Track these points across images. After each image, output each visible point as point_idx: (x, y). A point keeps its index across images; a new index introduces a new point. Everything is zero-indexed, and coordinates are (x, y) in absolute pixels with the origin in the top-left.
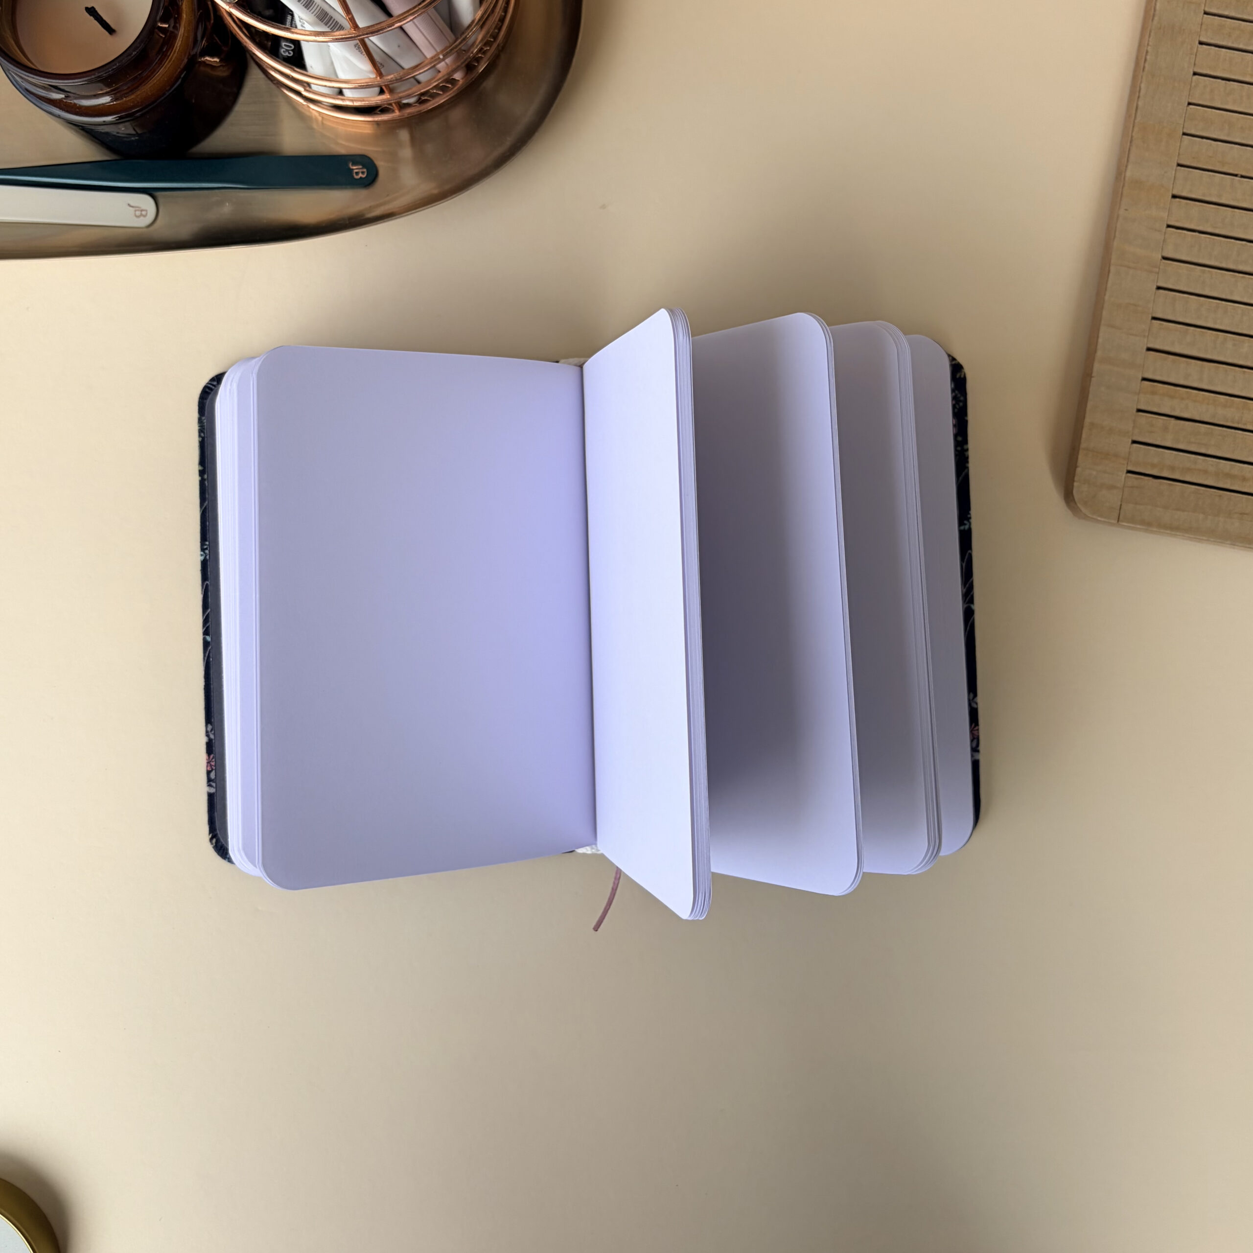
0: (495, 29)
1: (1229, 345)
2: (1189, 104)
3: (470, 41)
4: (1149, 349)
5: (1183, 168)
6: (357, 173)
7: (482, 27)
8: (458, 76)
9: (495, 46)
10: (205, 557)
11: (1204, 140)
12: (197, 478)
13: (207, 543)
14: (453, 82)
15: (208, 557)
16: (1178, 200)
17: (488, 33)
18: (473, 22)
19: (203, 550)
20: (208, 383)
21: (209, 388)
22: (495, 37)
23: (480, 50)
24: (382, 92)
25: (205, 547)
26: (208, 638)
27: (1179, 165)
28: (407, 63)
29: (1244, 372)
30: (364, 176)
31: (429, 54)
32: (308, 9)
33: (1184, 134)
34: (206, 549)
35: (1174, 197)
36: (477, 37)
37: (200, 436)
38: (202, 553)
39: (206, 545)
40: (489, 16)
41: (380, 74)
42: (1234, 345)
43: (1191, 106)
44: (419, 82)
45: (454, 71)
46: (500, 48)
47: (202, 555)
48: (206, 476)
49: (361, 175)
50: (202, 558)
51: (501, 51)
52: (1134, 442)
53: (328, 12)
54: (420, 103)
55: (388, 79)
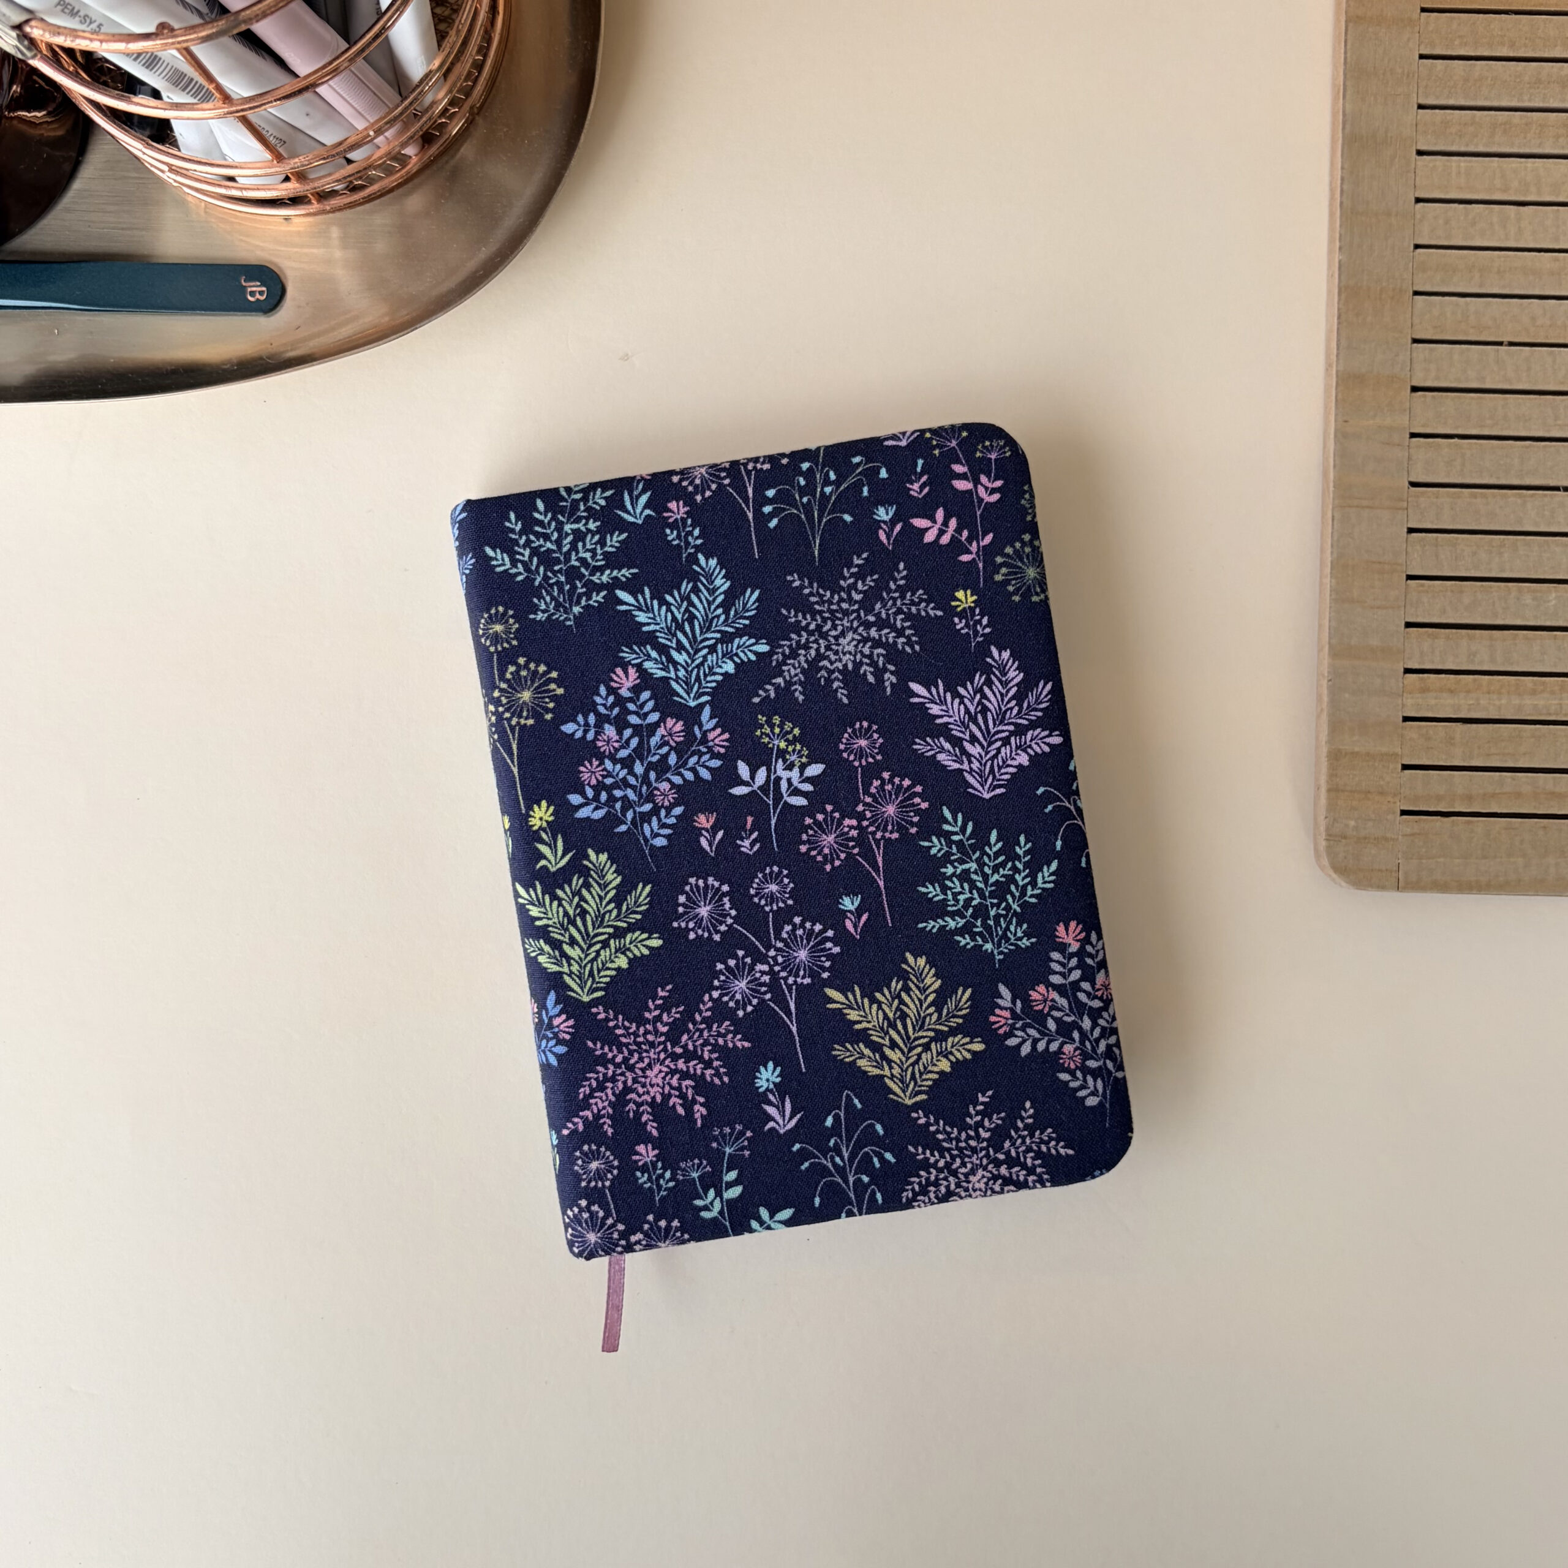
0: (466, 80)
1: (1528, 599)
2: (1417, 247)
3: (429, 99)
4: (1408, 625)
5: (1420, 345)
6: (252, 294)
7: (446, 75)
8: (410, 151)
9: (466, 107)
11: (1447, 298)
14: (403, 160)
16: (1420, 393)
17: (454, 84)
18: (427, 76)
22: (468, 94)
23: (445, 110)
24: (287, 179)
27: (1415, 341)
28: (329, 137)
29: (1555, 637)
30: (262, 298)
31: (360, 125)
32: (151, 70)
33: (1416, 293)
35: (1415, 389)
36: (438, 97)
40: (453, 64)
41: (279, 158)
42: (1534, 599)
43: (1419, 251)
44: (349, 161)
45: (404, 145)
46: (476, 110)
49: (258, 296)
51: (478, 114)
52: (1405, 767)
53: (185, 72)
54: (354, 189)
55: (296, 163)
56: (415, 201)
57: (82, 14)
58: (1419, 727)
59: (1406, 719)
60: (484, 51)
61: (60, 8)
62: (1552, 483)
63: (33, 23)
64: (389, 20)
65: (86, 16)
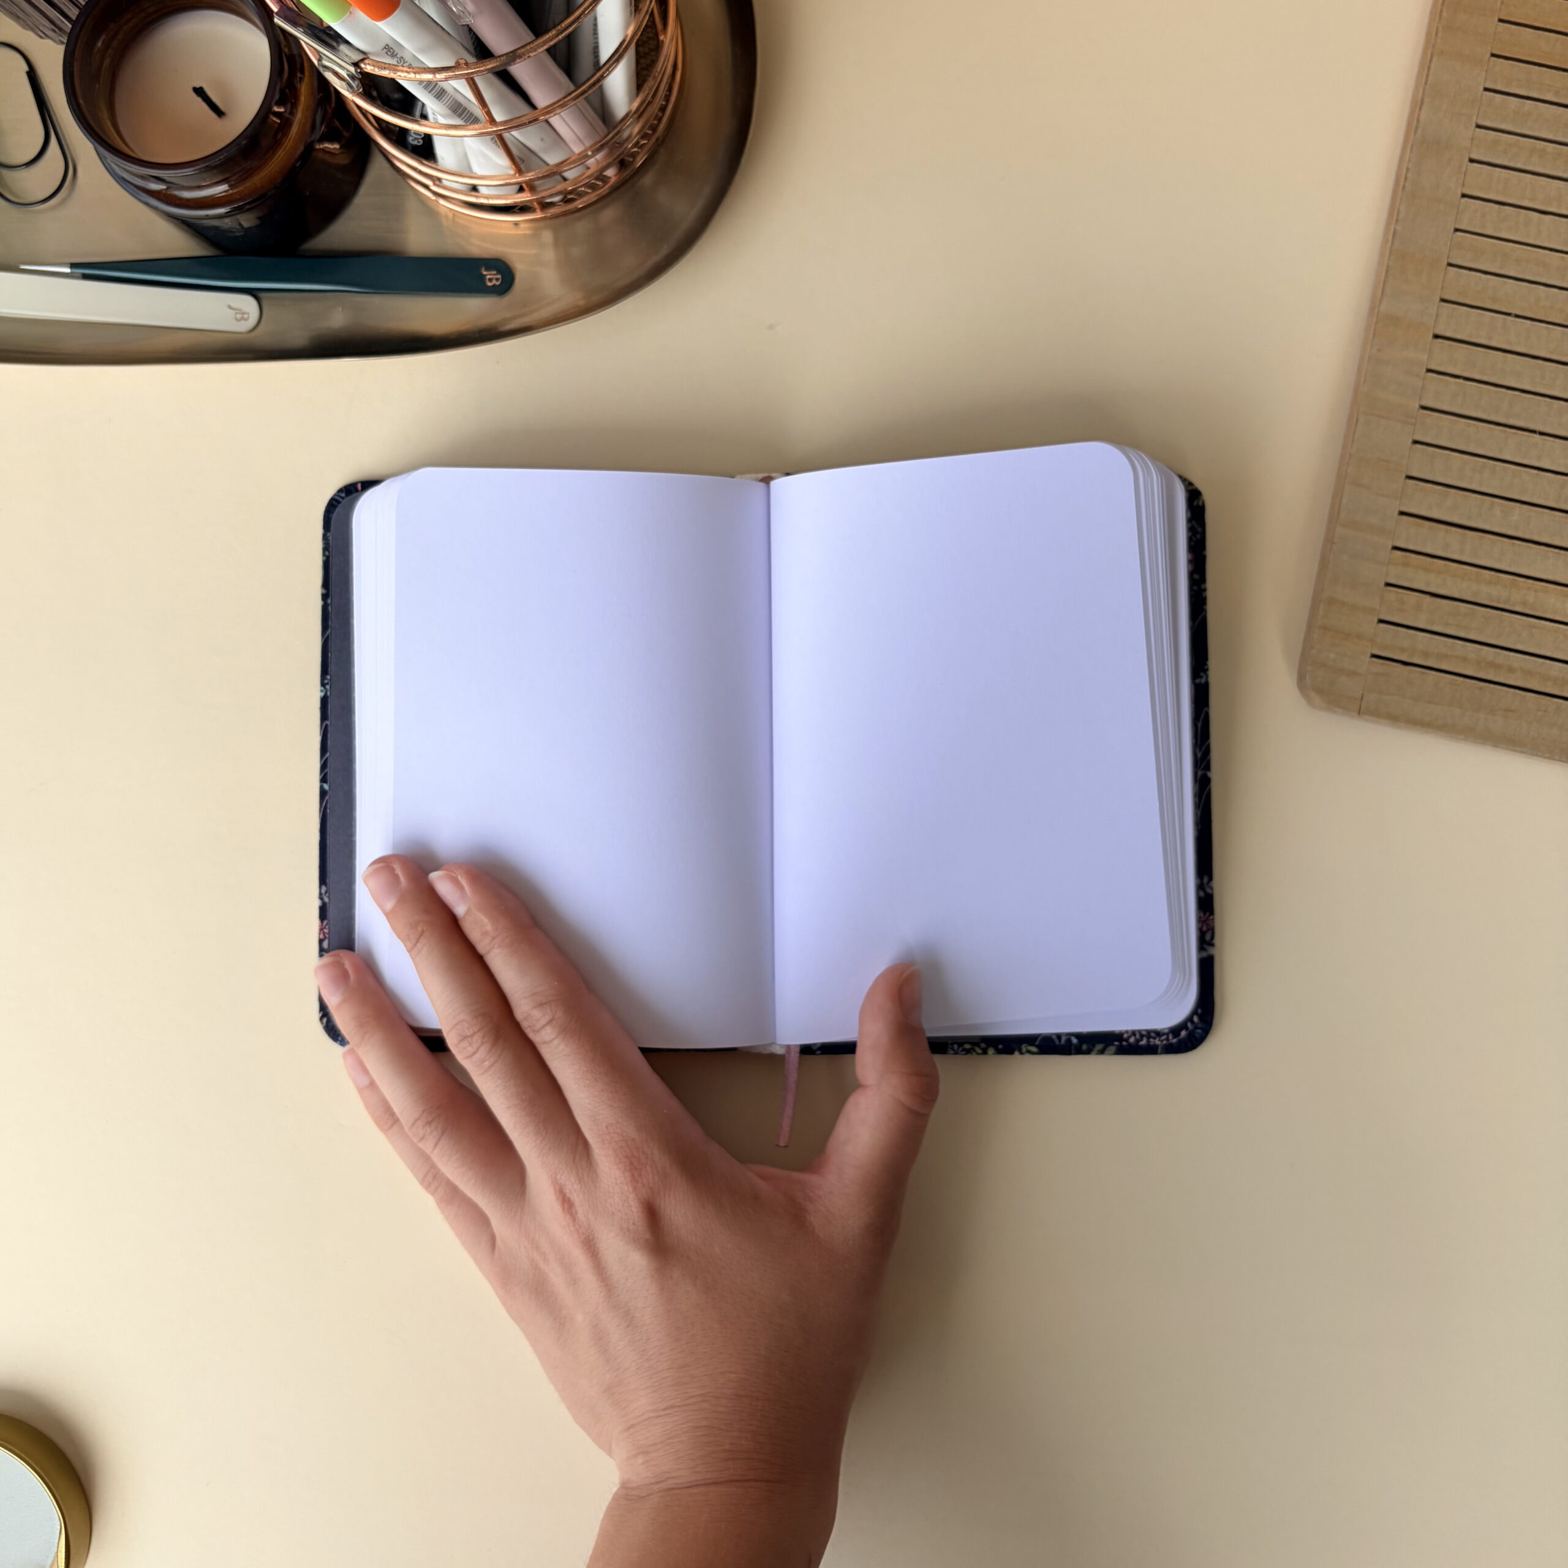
0: (654, 120)
1: (1497, 512)
2: (1456, 230)
3: (626, 134)
4: (1402, 513)
5: (1446, 304)
6: (490, 280)
7: (639, 117)
8: (610, 172)
9: (653, 139)
10: (326, 693)
11: (1473, 273)
12: (319, 603)
13: (328, 677)
14: (605, 180)
15: (328, 693)
16: (1440, 340)
17: (646, 124)
18: (627, 115)
19: (323, 684)
20: (335, 495)
21: (336, 500)
22: (654, 130)
23: (636, 144)
24: (521, 190)
25: (326, 681)
26: (326, 787)
27: (1443, 300)
28: (552, 159)
30: (497, 284)
31: (577, 149)
32: (438, 99)
33: (1450, 265)
34: (327, 684)
35: (1436, 336)
36: (634, 130)
37: (324, 554)
38: (322, 688)
39: (327, 679)
40: (647, 106)
41: (520, 171)
43: (1458, 233)
44: (565, 179)
45: (606, 167)
47: (321, 691)
48: (329, 601)
49: (494, 282)
50: (322, 694)
51: (660, 147)
52: (1381, 621)
54: (565, 202)
55: (529, 176)
56: (609, 214)
58: (1396, 592)
59: (1388, 585)
60: (667, 98)
61: (386, 52)
62: (1532, 427)
63: (367, 62)
64: (604, 72)
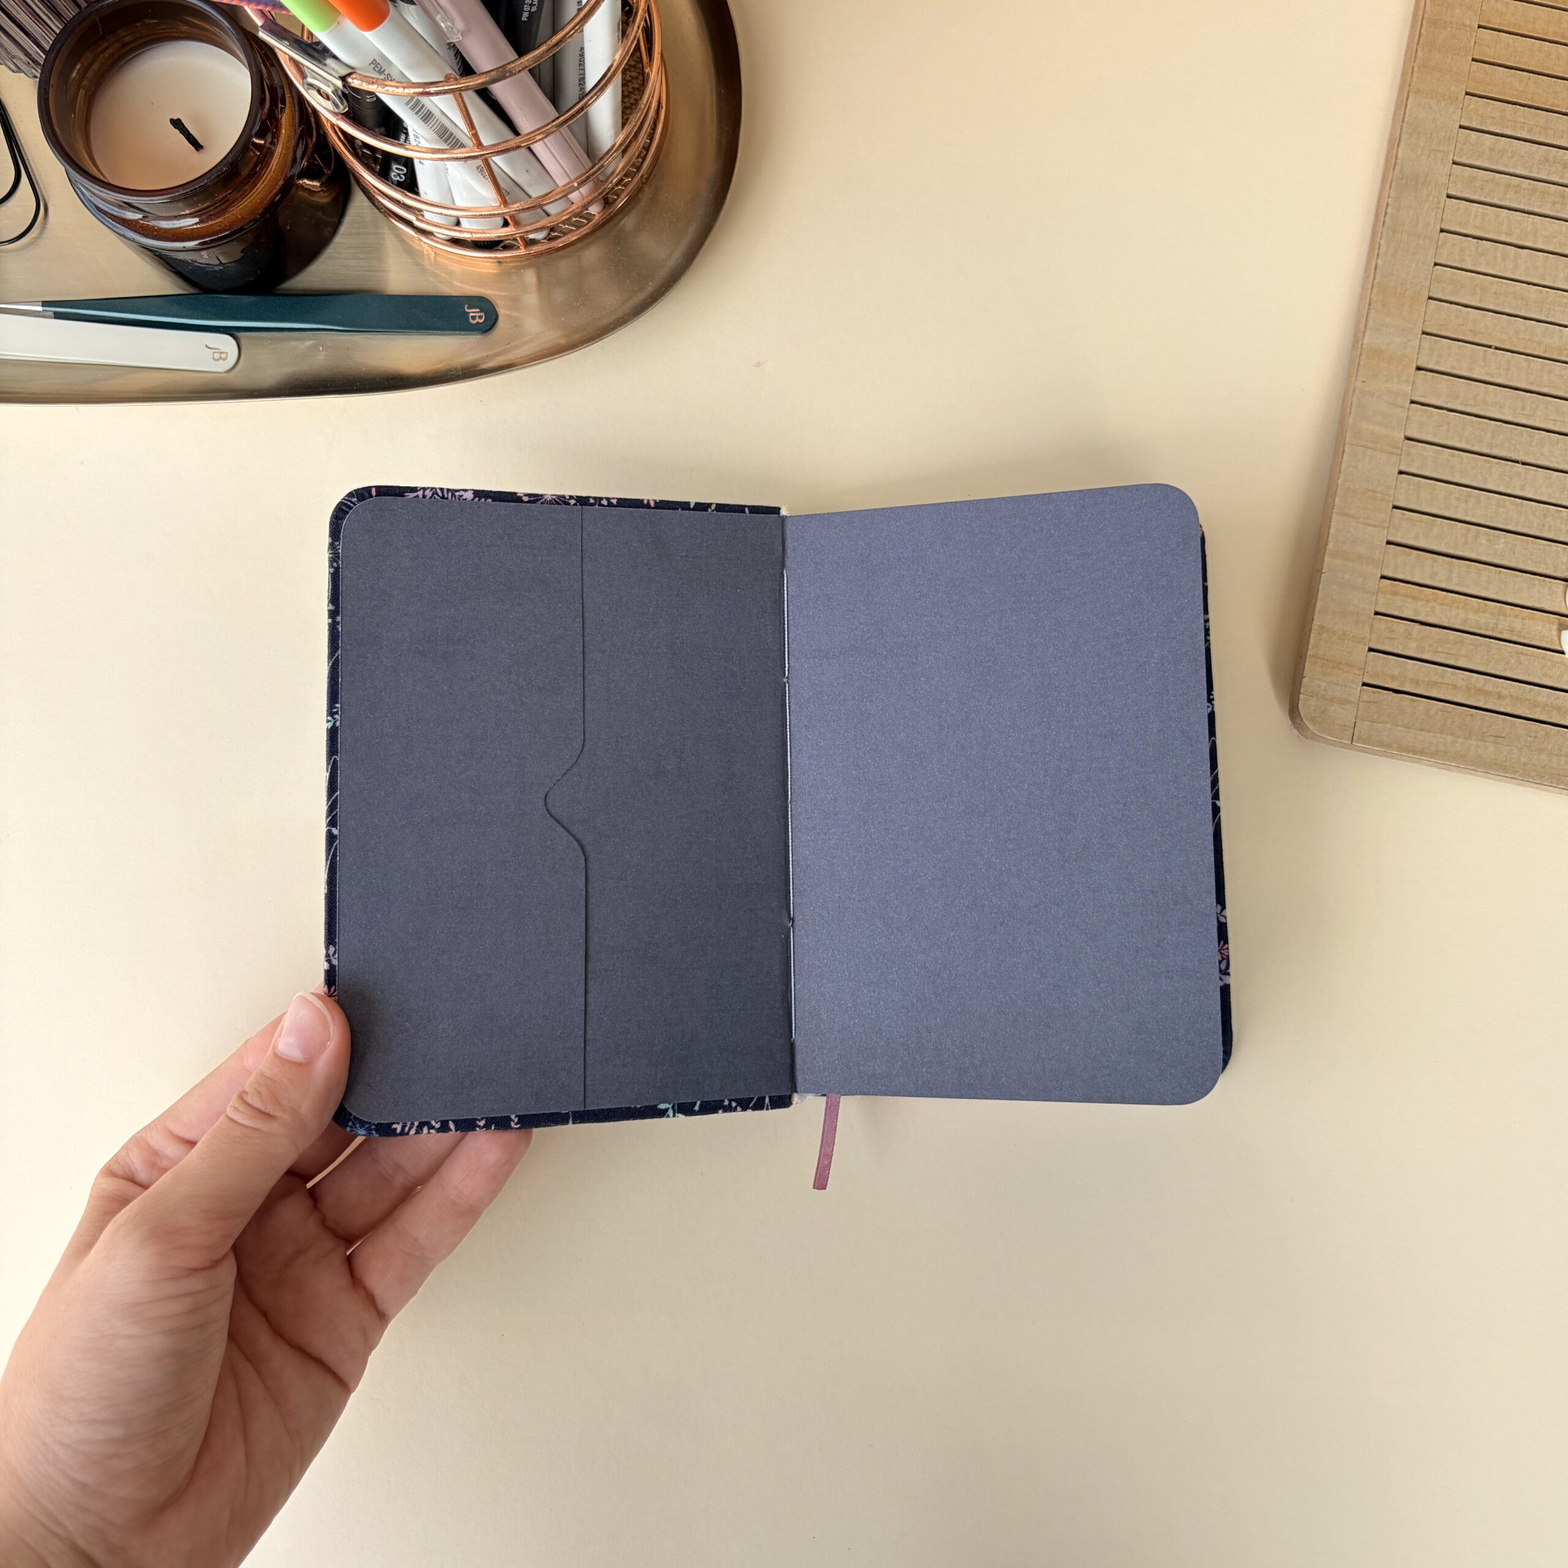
0: (638, 158)
1: (1483, 540)
2: (1436, 264)
3: (609, 170)
4: (1389, 543)
5: (1428, 337)
6: (474, 318)
7: (624, 151)
8: (594, 210)
9: (637, 177)
11: (1453, 306)
14: (588, 216)
16: (1423, 372)
17: (629, 161)
18: (612, 149)
22: (638, 167)
23: (621, 181)
24: (506, 224)
27: (1424, 333)
28: (535, 192)
29: (1500, 573)
30: (481, 321)
31: (561, 181)
32: (425, 125)
33: (1430, 298)
35: (1419, 369)
36: (617, 168)
40: (631, 142)
41: (505, 203)
42: (1488, 540)
43: (1438, 267)
44: (548, 214)
45: (590, 203)
49: (478, 320)
51: (645, 183)
52: (1371, 649)
53: (448, 128)
54: (550, 239)
55: (514, 208)
57: (386, 72)
58: (1386, 621)
59: (1377, 613)
60: (651, 137)
61: (372, 66)
62: (1514, 457)
63: (354, 76)
64: (589, 100)
65: (389, 74)
